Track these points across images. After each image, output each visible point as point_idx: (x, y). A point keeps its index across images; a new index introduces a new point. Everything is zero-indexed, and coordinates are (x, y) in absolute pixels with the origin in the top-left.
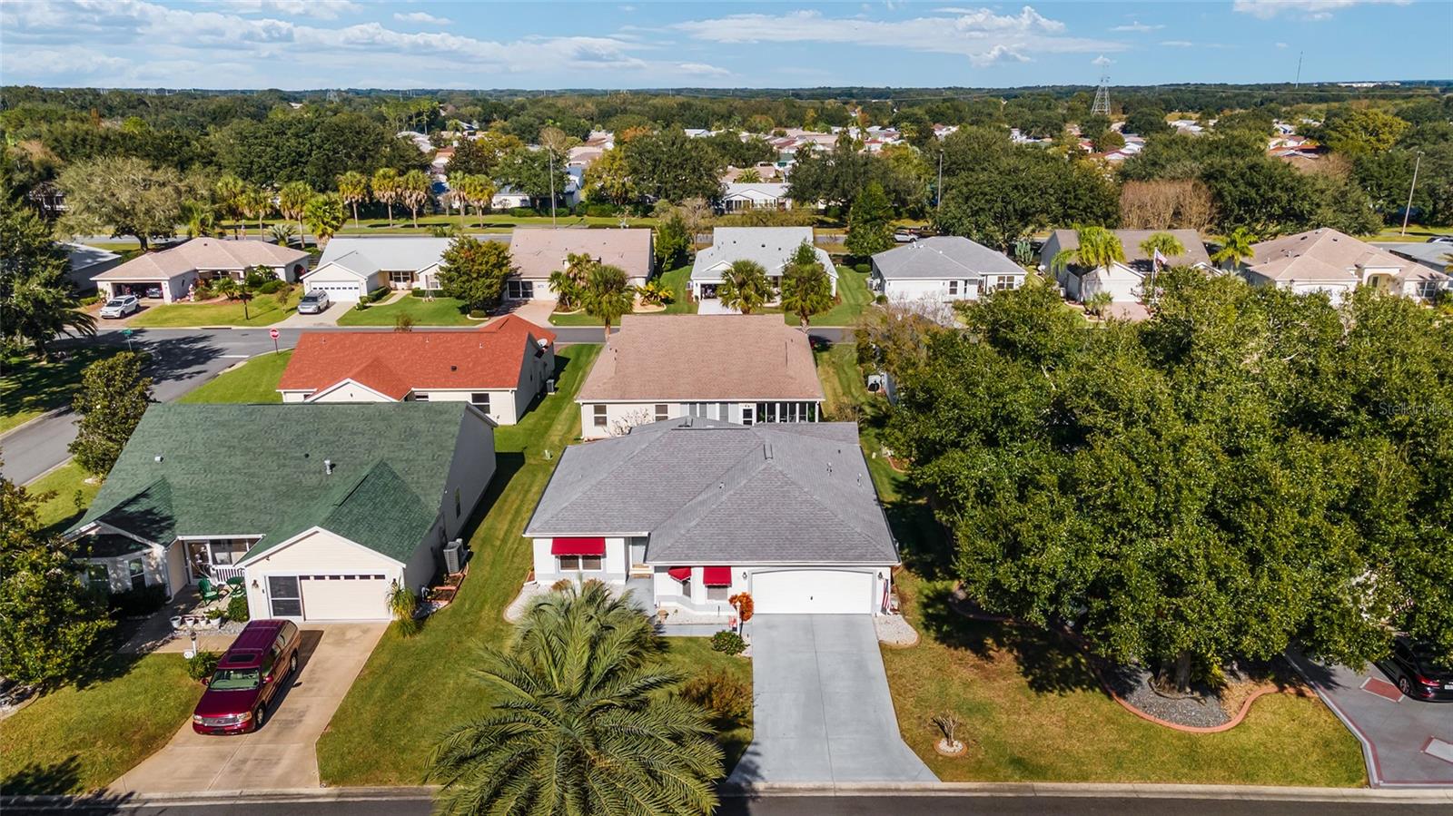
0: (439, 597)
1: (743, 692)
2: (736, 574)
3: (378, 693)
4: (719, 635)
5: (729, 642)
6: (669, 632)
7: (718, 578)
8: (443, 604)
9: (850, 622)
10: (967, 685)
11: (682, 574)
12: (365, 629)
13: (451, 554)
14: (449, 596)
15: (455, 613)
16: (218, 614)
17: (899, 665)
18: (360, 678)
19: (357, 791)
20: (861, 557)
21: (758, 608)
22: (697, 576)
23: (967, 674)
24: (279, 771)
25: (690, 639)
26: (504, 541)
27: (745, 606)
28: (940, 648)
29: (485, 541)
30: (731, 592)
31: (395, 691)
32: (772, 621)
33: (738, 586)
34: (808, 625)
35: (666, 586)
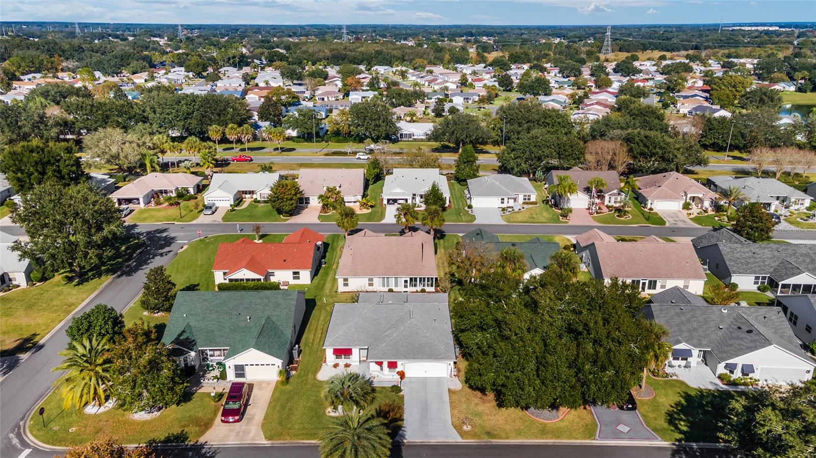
0: (292, 369)
1: (400, 408)
2: (399, 363)
3: (278, 408)
4: (393, 387)
5: (396, 389)
6: (375, 384)
7: (393, 365)
8: (294, 372)
9: (439, 380)
10: (477, 405)
11: (380, 364)
12: (268, 383)
13: (295, 353)
14: (295, 369)
15: (299, 376)
16: (215, 377)
17: (455, 397)
18: (271, 402)
19: (278, 443)
20: (443, 358)
21: (407, 375)
22: (385, 364)
23: (477, 401)
24: (251, 435)
25: (383, 388)
26: (313, 344)
27: (402, 375)
28: (469, 391)
29: (306, 344)
30: (397, 370)
31: (283, 407)
32: (413, 380)
33: (400, 368)
34: (424, 382)
35: (374, 367)
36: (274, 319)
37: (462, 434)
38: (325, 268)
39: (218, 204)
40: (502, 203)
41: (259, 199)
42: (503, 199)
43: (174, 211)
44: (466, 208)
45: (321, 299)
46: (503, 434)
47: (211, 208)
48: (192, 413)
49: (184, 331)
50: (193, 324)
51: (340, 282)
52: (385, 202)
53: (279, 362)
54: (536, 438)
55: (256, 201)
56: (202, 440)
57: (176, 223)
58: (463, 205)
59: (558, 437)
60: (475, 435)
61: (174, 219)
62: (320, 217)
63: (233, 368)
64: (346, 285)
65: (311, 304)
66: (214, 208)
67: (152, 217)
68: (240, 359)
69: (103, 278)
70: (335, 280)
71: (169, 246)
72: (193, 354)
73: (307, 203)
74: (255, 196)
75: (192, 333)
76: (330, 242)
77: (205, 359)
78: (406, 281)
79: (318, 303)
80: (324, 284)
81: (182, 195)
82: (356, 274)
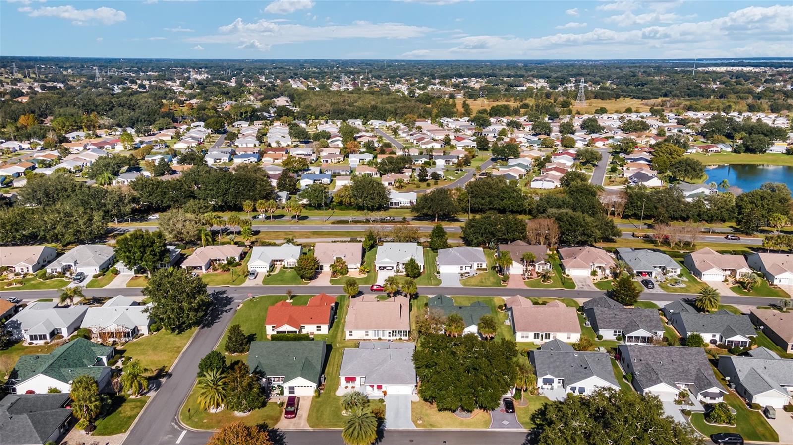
0: (321, 389)
1: (383, 412)
2: (383, 386)
3: (315, 411)
4: (379, 400)
5: (382, 401)
6: (370, 398)
7: (379, 387)
8: (322, 391)
9: (406, 396)
10: (427, 410)
11: (372, 386)
12: (308, 397)
13: (322, 379)
14: (323, 389)
15: (325, 393)
16: (278, 394)
17: (415, 406)
18: (310, 408)
19: (317, 429)
20: (409, 383)
21: (388, 393)
22: (375, 387)
23: (427, 408)
24: (302, 425)
25: (374, 400)
26: (332, 374)
27: (385, 393)
28: (423, 402)
29: (328, 374)
30: (382, 390)
31: (318, 410)
32: (391, 396)
33: (384, 389)
34: (398, 397)
35: (369, 388)
36: (310, 359)
37: (417, 425)
38: (336, 322)
39: (258, 270)
40: (462, 270)
41: (286, 266)
42: (462, 267)
43: (227, 276)
44: (435, 274)
45: (335, 345)
46: (439, 426)
47: (254, 274)
48: (268, 413)
49: (258, 367)
50: (262, 362)
51: (348, 333)
52: (377, 268)
53: (314, 385)
54: (457, 427)
55: (284, 267)
56: (276, 427)
57: (230, 286)
58: (434, 270)
59: (469, 427)
60: (424, 426)
61: (229, 283)
62: (331, 281)
63: (288, 388)
64: (351, 335)
65: (329, 348)
66: (256, 274)
67: (213, 281)
68: (292, 383)
69: (193, 328)
70: (343, 332)
71: (230, 305)
72: (264, 380)
73: (321, 269)
74: (283, 263)
75: (262, 367)
76: (339, 302)
77: (270, 383)
78: (389, 333)
79: (333, 347)
80: (337, 334)
81: (231, 262)
82: (357, 328)
